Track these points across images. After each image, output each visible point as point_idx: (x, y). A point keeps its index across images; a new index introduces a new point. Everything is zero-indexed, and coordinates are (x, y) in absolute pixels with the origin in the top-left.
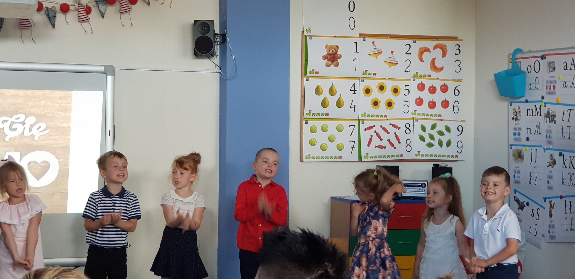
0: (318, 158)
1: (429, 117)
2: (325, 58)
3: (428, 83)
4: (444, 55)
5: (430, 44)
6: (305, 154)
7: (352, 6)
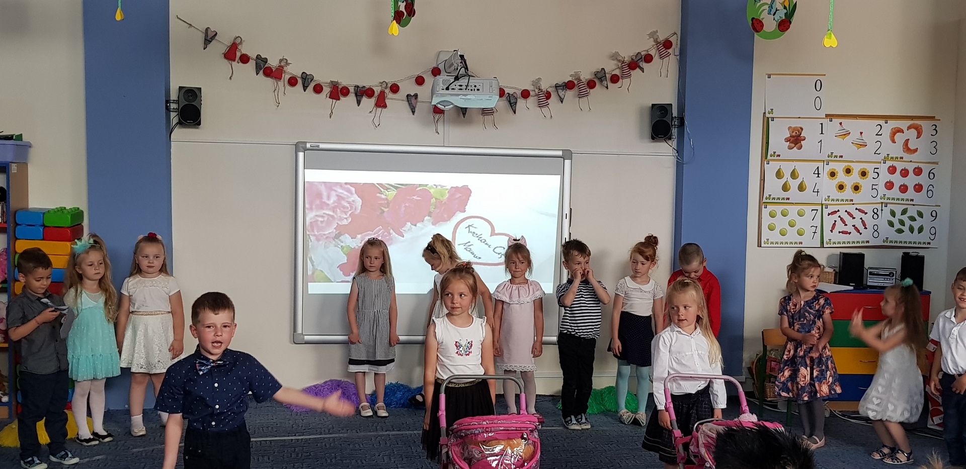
0: (777, 243)
1: (900, 202)
2: (787, 140)
3: (900, 166)
4: (918, 137)
5: (904, 124)
6: (763, 240)
7: (819, 86)
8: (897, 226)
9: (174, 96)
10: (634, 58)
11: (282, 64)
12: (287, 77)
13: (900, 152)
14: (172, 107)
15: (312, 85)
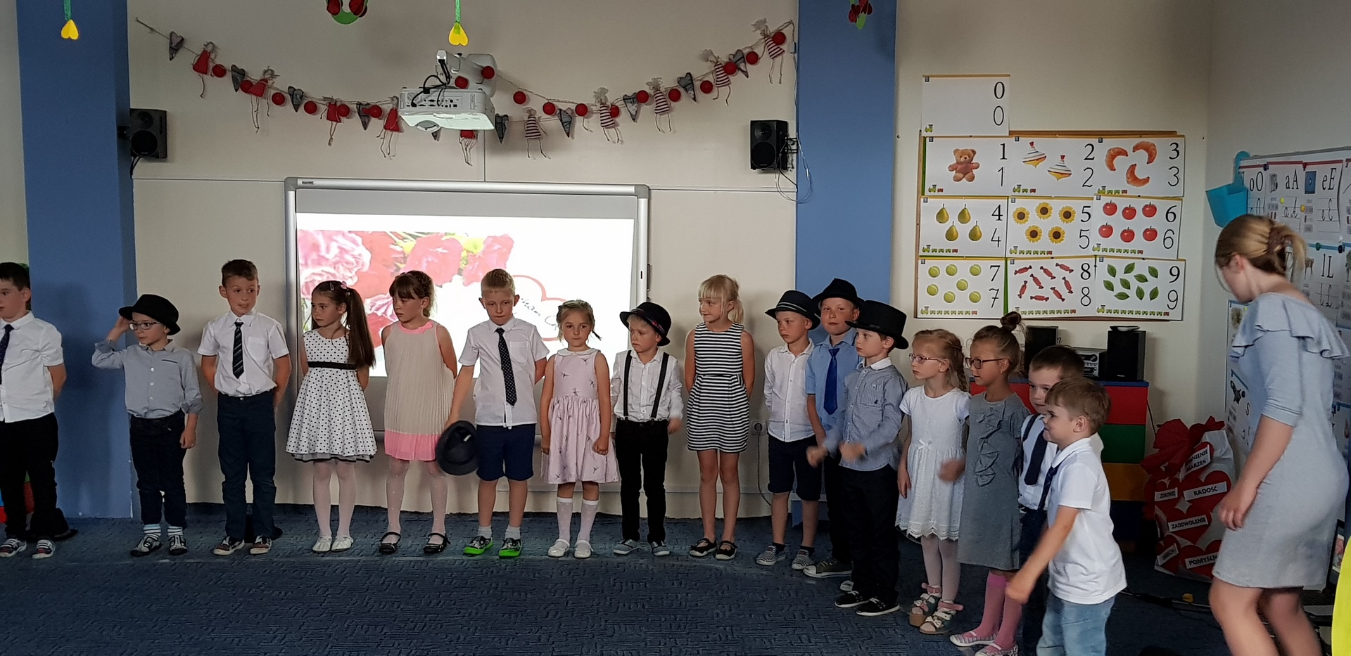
0: (940, 313)
1: (1122, 254)
2: (952, 168)
3: (1122, 203)
4: (1151, 160)
5: (1127, 144)
6: (921, 308)
7: (999, 91)
8: (1119, 288)
10: (732, 57)
11: (266, 77)
12: (270, 92)
13: (1123, 184)
15: (305, 102)
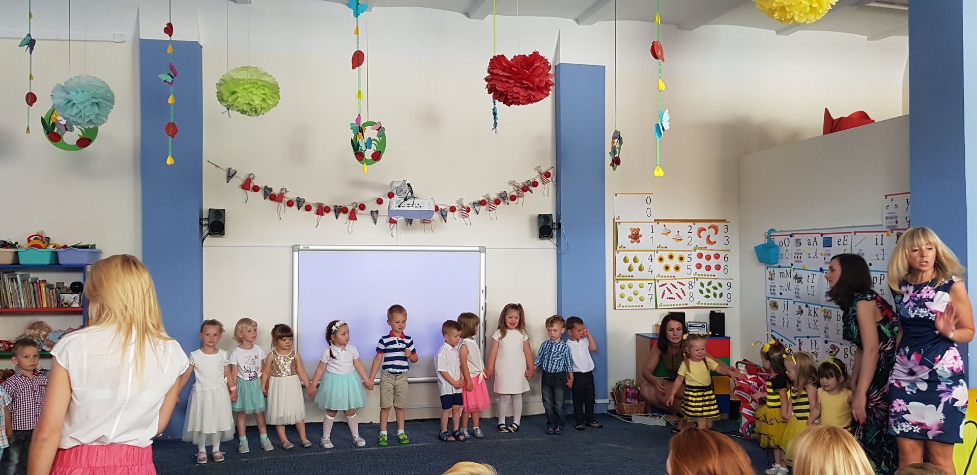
0: (626, 306)
1: (706, 277)
2: (630, 237)
3: (705, 253)
4: (716, 234)
5: (706, 225)
6: (617, 304)
7: (649, 201)
8: (706, 293)
9: (205, 215)
10: (526, 184)
11: (283, 192)
12: (285, 200)
13: (705, 244)
14: (204, 223)
15: (304, 205)
